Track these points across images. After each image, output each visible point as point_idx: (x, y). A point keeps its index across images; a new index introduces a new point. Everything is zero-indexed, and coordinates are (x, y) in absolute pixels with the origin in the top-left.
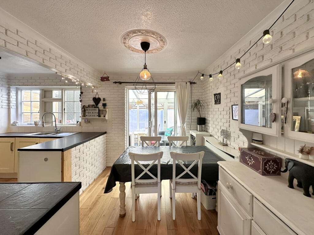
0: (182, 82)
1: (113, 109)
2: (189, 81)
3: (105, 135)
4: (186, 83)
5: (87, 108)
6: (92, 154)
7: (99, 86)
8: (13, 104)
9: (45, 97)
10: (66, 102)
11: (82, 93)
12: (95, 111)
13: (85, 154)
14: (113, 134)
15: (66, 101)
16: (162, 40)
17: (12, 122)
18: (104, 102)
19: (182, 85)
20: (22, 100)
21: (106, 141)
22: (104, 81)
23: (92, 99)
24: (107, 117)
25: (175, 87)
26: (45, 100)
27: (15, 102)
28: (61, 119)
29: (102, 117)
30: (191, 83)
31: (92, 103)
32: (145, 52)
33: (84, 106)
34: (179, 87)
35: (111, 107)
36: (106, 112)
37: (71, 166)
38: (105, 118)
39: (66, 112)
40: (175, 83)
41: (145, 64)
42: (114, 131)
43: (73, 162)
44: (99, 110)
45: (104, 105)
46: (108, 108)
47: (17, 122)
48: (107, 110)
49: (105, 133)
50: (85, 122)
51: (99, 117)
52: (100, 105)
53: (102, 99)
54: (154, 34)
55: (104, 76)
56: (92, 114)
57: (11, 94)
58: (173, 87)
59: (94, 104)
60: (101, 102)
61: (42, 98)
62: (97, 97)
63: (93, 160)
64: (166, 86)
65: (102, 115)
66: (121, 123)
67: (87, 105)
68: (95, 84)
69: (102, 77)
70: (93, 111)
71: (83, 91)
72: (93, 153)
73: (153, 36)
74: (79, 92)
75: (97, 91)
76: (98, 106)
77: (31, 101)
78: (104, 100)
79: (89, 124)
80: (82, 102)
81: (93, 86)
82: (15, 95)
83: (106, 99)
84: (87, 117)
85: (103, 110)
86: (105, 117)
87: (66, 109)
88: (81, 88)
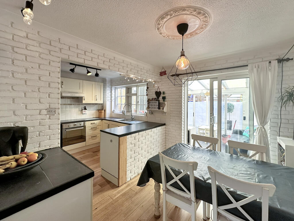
0: (262, 61)
1: (171, 102)
2: (278, 57)
3: (164, 127)
4: (270, 62)
5: (151, 101)
6: (148, 143)
7: (160, 80)
8: (113, 99)
9: (128, 93)
10: (139, 97)
11: (148, 88)
12: (156, 104)
13: (140, 142)
14: (171, 127)
15: (139, 95)
16: (199, 13)
17: (112, 111)
18: (164, 96)
19: (260, 67)
20: (118, 96)
21: (165, 132)
22: (162, 75)
23: (154, 93)
24: (165, 110)
25: (248, 71)
26: (128, 95)
27: (114, 97)
28: (136, 110)
29: (161, 110)
30: (280, 61)
31: (155, 96)
32: (183, 36)
33: (149, 99)
34: (255, 70)
35: (170, 100)
36: (165, 104)
37: (126, 151)
38: (163, 111)
39: (139, 104)
40: (247, 66)
41: (183, 50)
42: (172, 123)
43: (128, 147)
44: (159, 103)
45: (164, 98)
46: (166, 101)
47: (115, 111)
48: (166, 103)
49: (164, 124)
50: (149, 113)
51: (159, 109)
52: (161, 98)
53: (162, 93)
54: (184, 10)
55: (162, 71)
56: (153, 106)
57: (112, 92)
58: (245, 71)
59: (156, 97)
60: (161, 95)
61: (127, 94)
62: (158, 91)
63: (149, 148)
64: (234, 71)
65: (161, 108)
66: (178, 117)
67: (151, 98)
68: (155, 79)
69: (161, 72)
70: (154, 104)
71: (149, 87)
72: (150, 142)
73: (184, 12)
74: (146, 88)
75: (159, 85)
76: (159, 99)
77: (122, 96)
78: (164, 93)
79: (153, 115)
80: (148, 96)
81: (154, 81)
82: (114, 92)
83: (166, 92)
84: (150, 109)
85: (162, 103)
86: (163, 109)
87: (139, 102)
88: (147, 84)
